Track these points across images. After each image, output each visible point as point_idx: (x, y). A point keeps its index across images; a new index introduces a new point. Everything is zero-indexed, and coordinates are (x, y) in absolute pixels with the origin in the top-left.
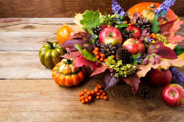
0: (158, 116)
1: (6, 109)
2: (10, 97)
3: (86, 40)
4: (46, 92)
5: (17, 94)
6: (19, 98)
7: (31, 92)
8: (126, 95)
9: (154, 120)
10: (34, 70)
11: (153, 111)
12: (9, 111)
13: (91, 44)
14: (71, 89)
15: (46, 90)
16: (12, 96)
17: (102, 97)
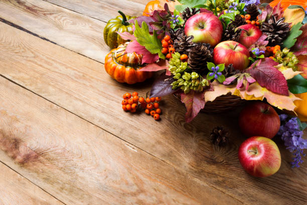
0: (216, 175)
1: (37, 75)
2: (48, 65)
3: (159, 20)
4: (90, 77)
5: (58, 65)
6: (57, 70)
7: (74, 70)
8: (190, 128)
9: (205, 177)
10: (94, 46)
11: (214, 165)
12: (39, 78)
13: (164, 29)
14: (122, 87)
15: (91, 75)
16: (51, 65)
17: (153, 113)
